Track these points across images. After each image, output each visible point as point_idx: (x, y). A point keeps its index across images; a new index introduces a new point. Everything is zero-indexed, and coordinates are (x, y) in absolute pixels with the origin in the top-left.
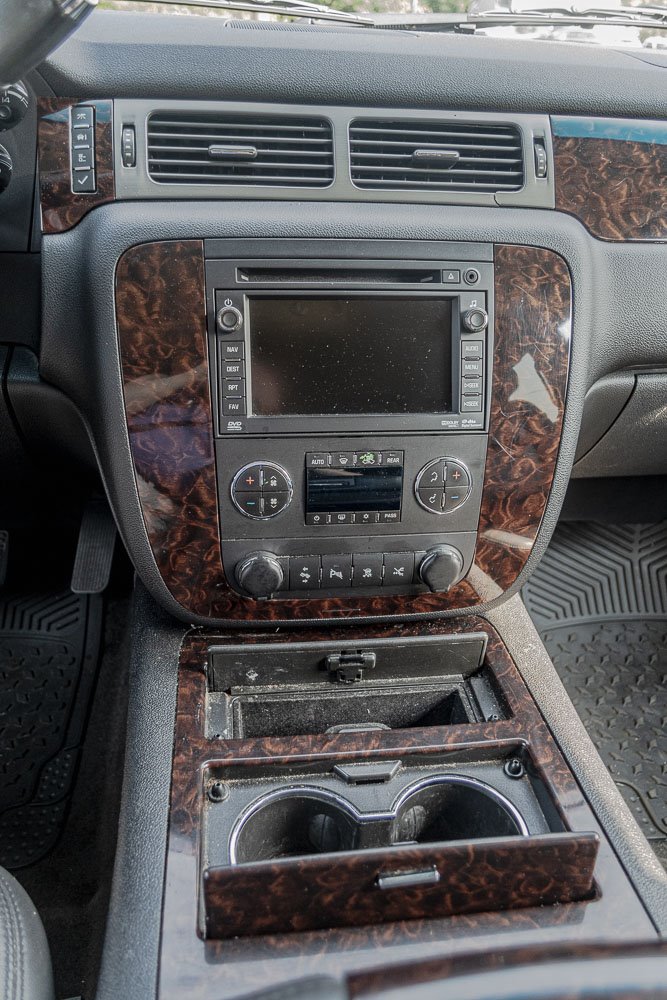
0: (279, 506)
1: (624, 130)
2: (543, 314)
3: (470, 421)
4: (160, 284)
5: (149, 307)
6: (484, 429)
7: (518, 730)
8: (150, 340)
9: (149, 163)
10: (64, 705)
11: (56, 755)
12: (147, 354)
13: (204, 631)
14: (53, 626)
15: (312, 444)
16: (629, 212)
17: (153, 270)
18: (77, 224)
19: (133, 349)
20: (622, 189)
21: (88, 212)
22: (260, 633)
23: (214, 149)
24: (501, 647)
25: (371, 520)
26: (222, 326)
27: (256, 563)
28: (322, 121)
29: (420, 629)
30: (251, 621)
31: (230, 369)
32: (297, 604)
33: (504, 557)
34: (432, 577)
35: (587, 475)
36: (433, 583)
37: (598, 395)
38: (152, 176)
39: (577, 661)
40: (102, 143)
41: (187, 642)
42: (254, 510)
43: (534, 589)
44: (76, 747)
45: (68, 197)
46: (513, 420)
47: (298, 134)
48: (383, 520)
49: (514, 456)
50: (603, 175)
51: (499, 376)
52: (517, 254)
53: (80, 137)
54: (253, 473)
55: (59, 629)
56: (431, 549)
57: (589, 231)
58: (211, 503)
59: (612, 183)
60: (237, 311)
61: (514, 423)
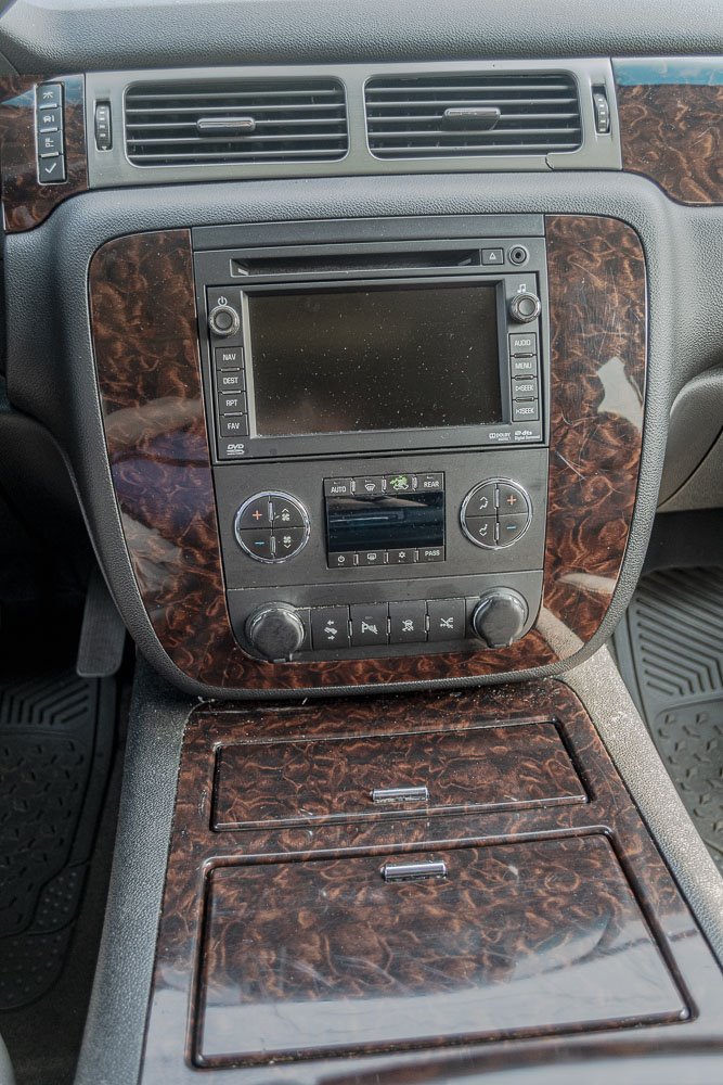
0: (294, 545)
1: (705, 71)
2: (610, 298)
3: (525, 432)
4: (142, 283)
5: (128, 310)
6: (543, 442)
7: (600, 816)
8: (131, 350)
9: (128, 143)
10: (69, 813)
11: (59, 873)
12: (128, 368)
13: (214, 706)
14: (58, 719)
15: (333, 468)
16: (716, 169)
17: (131, 266)
18: (45, 220)
19: (111, 361)
20: (705, 141)
21: (58, 205)
22: (284, 706)
23: (204, 123)
24: (582, 716)
25: (408, 560)
26: (217, 330)
27: (269, 615)
28: (334, 83)
29: (482, 697)
30: (269, 691)
31: (227, 381)
32: (325, 667)
33: (580, 601)
34: (489, 628)
35: (698, 506)
36: (490, 635)
37: (694, 398)
38: (130, 159)
39: (708, 747)
40: (73, 125)
41: (194, 719)
42: (263, 551)
43: (650, 658)
44: (83, 863)
45: (34, 188)
46: (579, 430)
47: (306, 100)
48: (423, 559)
49: (584, 474)
50: (681, 125)
51: (559, 375)
52: (573, 225)
53: (46, 119)
54: (260, 506)
55: (64, 721)
56: (486, 594)
57: (667, 195)
58: (212, 544)
59: (693, 134)
60: (232, 310)
61: (581, 433)
